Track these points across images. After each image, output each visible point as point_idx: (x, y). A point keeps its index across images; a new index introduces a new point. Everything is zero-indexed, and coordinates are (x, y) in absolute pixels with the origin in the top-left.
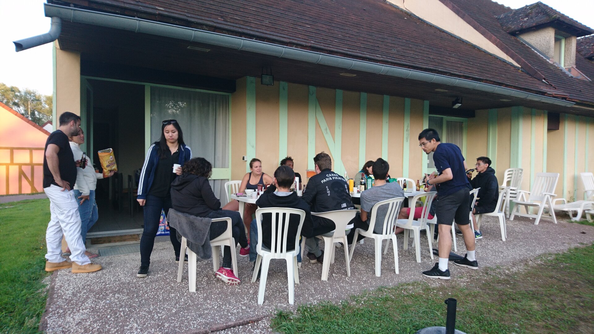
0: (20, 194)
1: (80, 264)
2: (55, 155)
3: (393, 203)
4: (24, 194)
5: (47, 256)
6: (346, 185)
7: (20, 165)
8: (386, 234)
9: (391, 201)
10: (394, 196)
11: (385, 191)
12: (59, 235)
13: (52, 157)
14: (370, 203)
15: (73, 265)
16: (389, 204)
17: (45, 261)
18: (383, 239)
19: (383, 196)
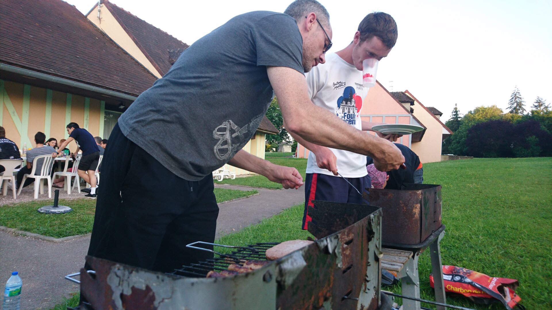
3: (47, 158)
6: (14, 147)
8: (43, 175)
9: (46, 156)
10: (48, 153)
11: (43, 151)
14: (32, 157)
16: (44, 158)
18: (41, 178)
19: (41, 153)
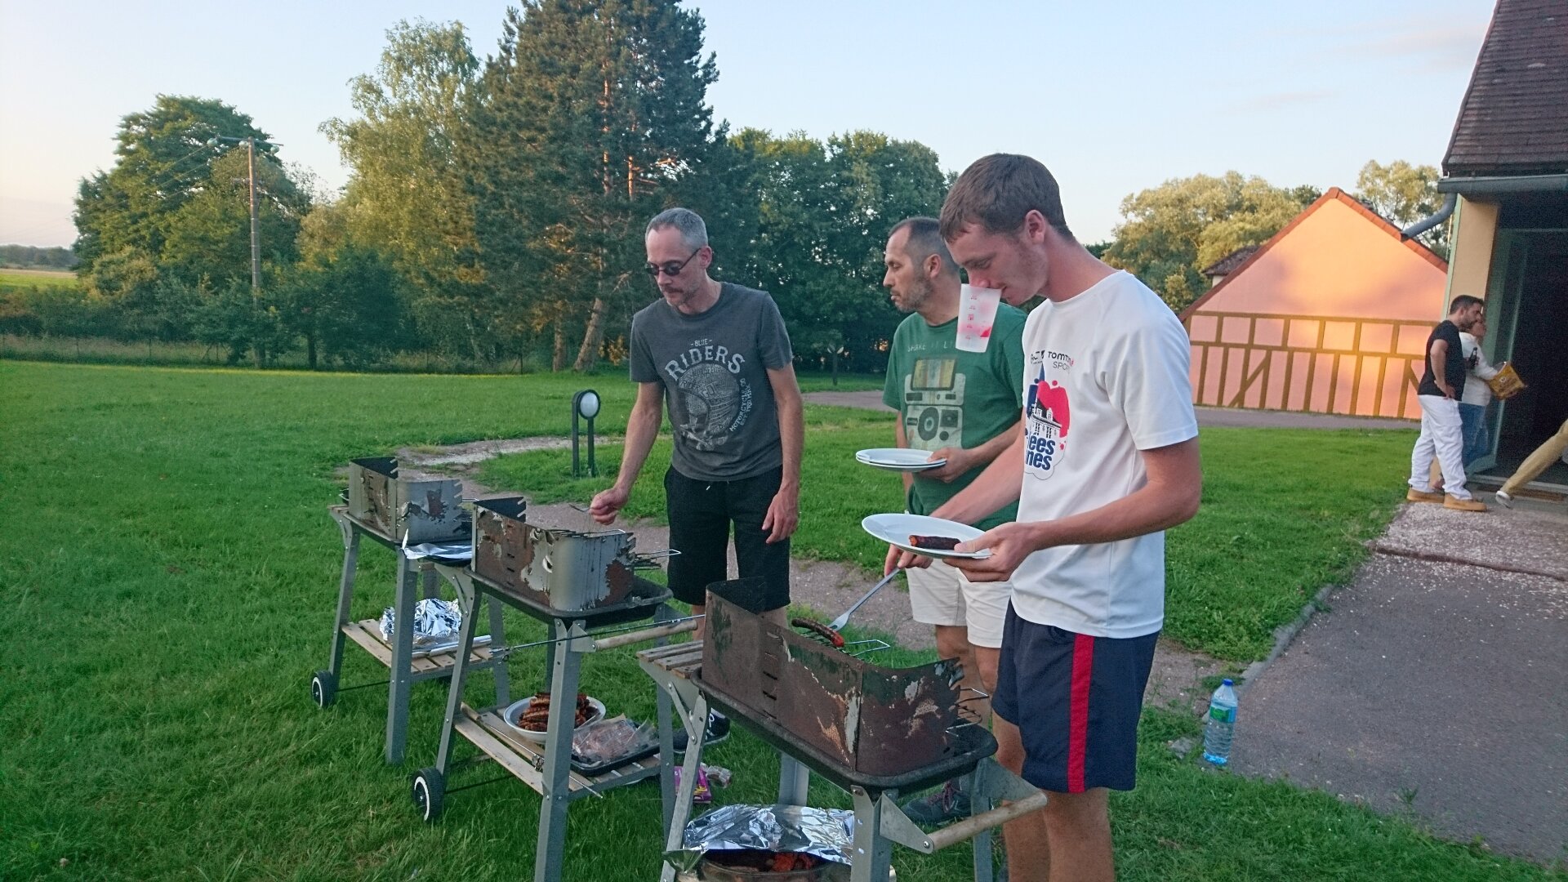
0: (1401, 418)
1: (1457, 497)
2: (1443, 354)
4: (1406, 419)
5: (1410, 482)
7: (1409, 359)
12: (1429, 458)
13: (1438, 356)
15: (1447, 498)
17: (1409, 486)
